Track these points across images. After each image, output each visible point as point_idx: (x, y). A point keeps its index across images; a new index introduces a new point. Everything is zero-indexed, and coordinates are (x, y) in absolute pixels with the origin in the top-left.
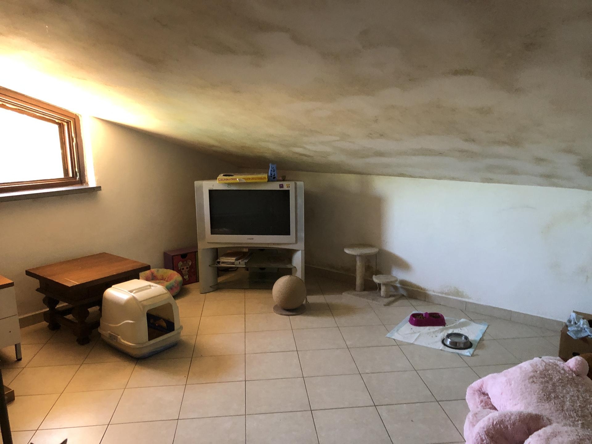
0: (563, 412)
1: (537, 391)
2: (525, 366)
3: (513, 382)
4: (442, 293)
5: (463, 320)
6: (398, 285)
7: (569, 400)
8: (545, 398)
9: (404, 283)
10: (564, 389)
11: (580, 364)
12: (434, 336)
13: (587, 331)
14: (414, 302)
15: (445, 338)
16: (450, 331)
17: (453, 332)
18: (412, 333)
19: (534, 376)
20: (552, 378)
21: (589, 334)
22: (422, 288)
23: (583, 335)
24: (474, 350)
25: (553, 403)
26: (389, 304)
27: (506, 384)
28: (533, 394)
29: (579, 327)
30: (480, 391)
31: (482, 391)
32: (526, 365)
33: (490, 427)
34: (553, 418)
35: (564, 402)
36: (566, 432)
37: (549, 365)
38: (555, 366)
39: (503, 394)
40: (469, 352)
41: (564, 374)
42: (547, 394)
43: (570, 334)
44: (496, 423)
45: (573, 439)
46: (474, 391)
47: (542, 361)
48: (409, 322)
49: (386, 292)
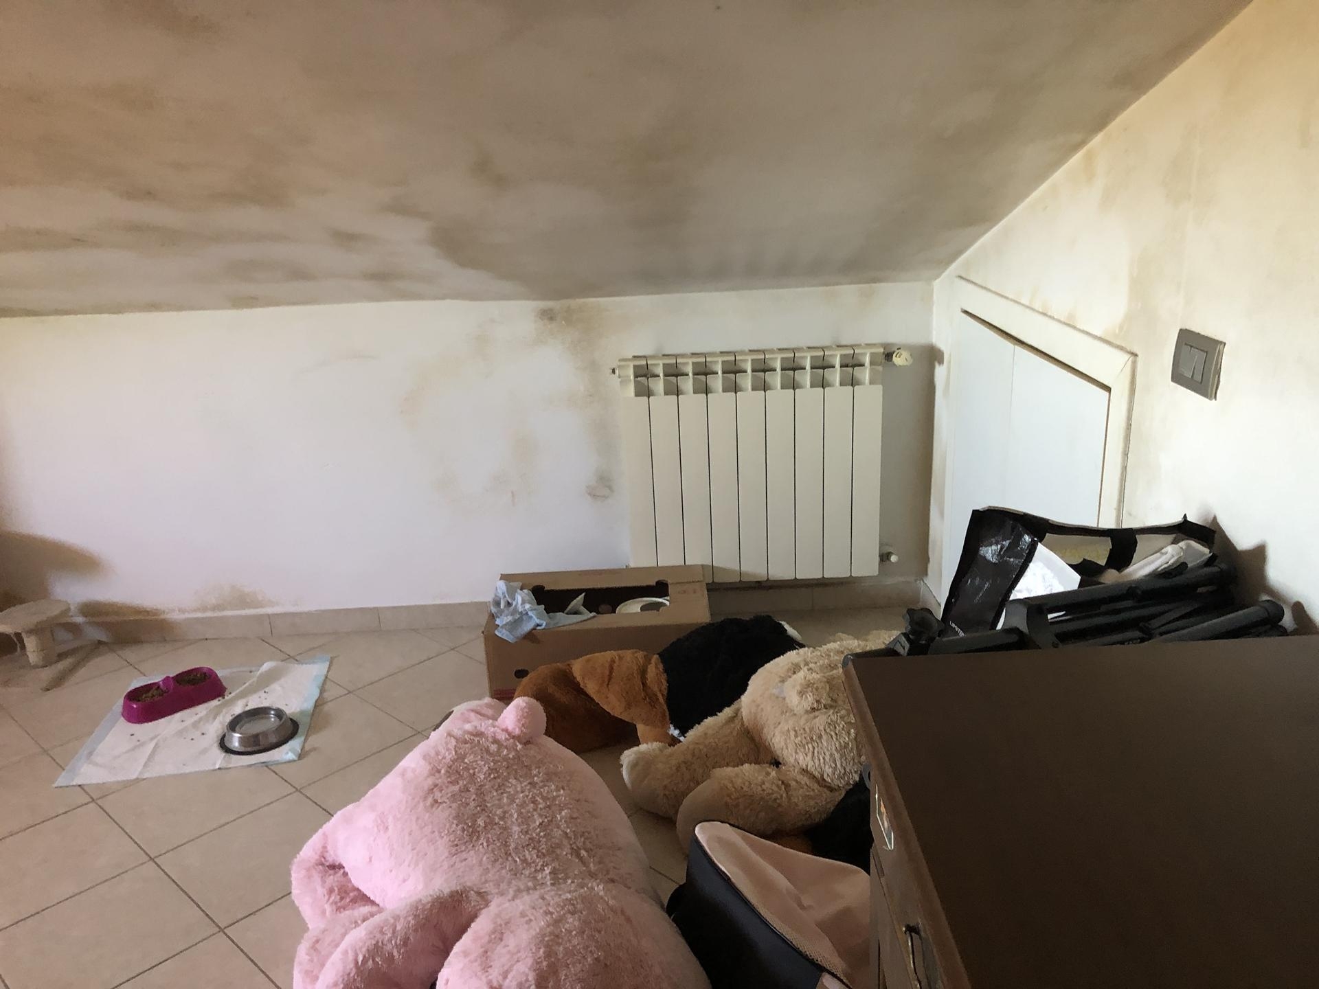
0: (507, 859)
1: (445, 825)
2: (413, 765)
3: (390, 819)
4: (205, 609)
5: (266, 666)
6: (79, 619)
7: (517, 820)
8: (467, 838)
9: (93, 611)
10: (502, 793)
11: (527, 715)
12: (197, 734)
13: (532, 617)
14: (131, 654)
15: (226, 731)
16: (238, 709)
17: (248, 708)
18: (133, 749)
19: (436, 785)
20: (474, 774)
21: (538, 621)
22: (148, 609)
23: (527, 627)
24: (303, 738)
25: (485, 844)
26: (58, 682)
27: (376, 829)
28: (438, 838)
29: (515, 611)
30: (322, 864)
31: (327, 861)
32: (414, 762)
33: (352, 975)
34: (489, 887)
35: (505, 829)
36: (523, 915)
37: (466, 742)
38: (476, 739)
39: (373, 859)
40: (292, 750)
41: (499, 752)
42: (467, 824)
43: (502, 633)
44: (364, 957)
45: (538, 930)
46: (308, 870)
47: (449, 738)
48: (122, 718)
49: (42, 650)
